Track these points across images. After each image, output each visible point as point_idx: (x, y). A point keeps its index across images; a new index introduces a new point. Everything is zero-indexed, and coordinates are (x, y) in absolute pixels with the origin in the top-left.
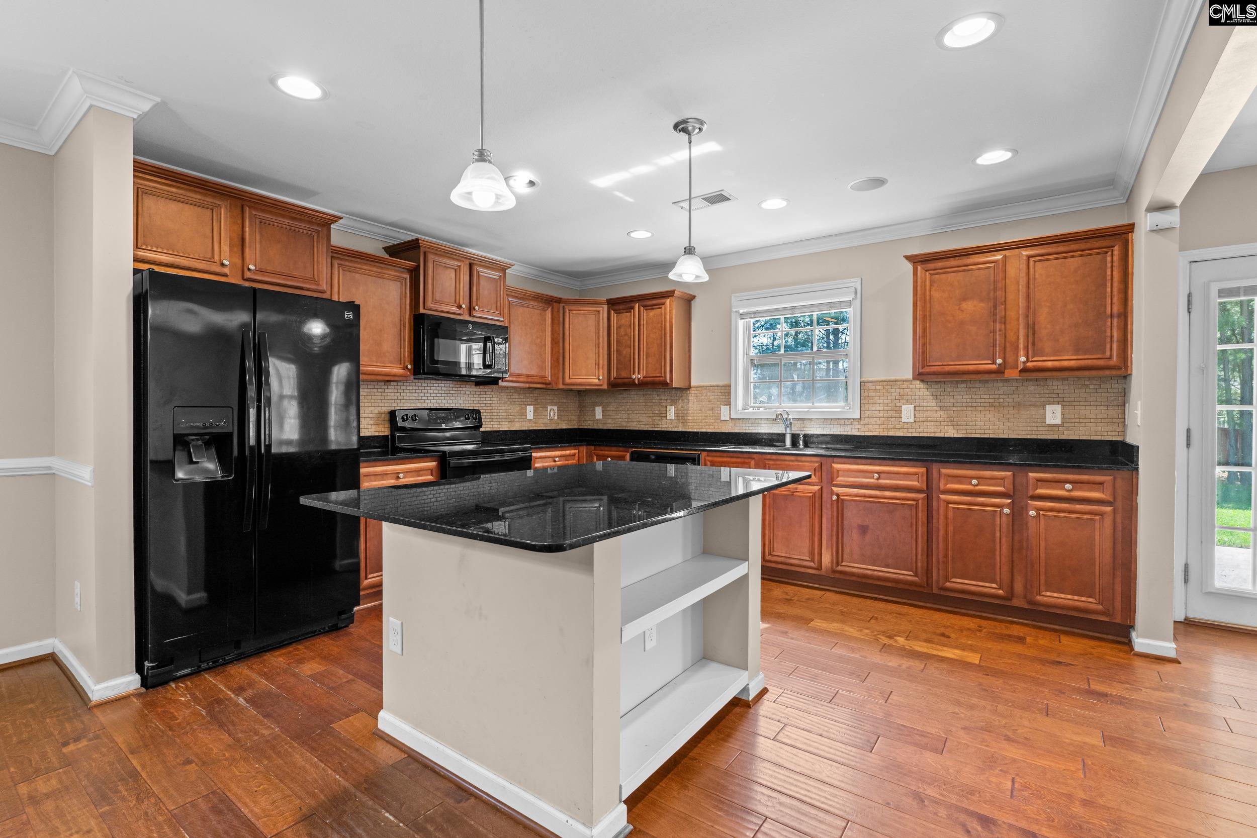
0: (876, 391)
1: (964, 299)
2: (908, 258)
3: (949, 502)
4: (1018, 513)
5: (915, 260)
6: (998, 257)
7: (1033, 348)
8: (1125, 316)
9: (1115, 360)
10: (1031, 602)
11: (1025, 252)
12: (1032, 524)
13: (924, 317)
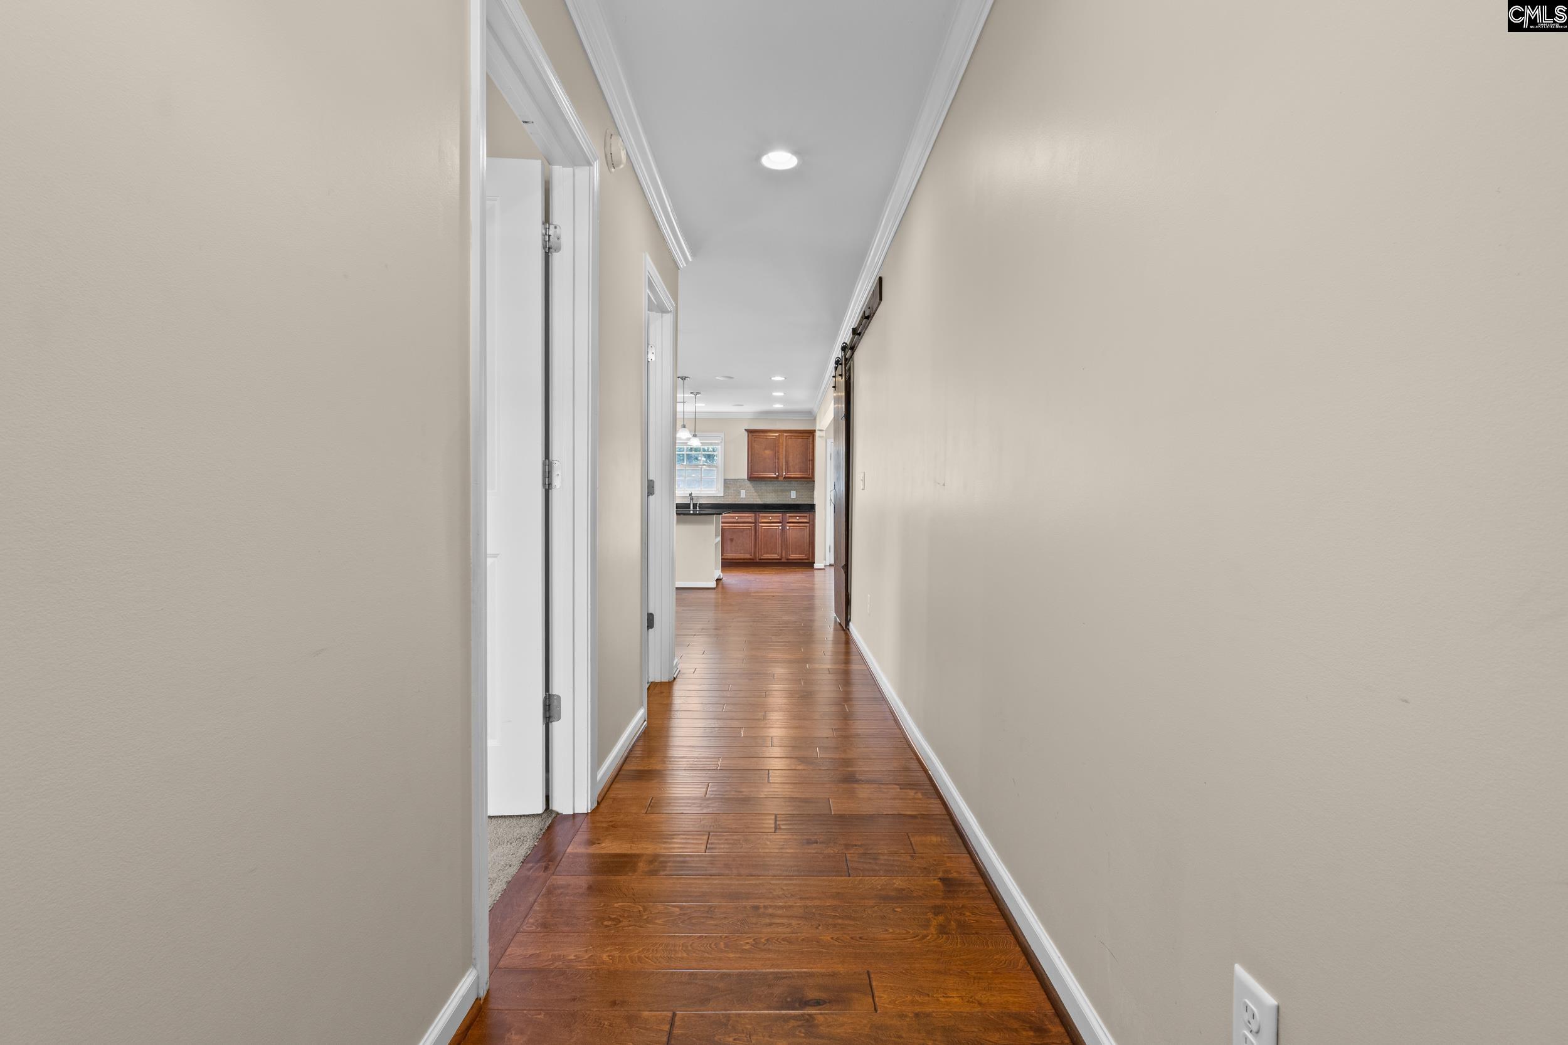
0: (730, 484)
1: (766, 449)
2: (746, 430)
3: (762, 526)
4: (783, 529)
5: (749, 431)
6: (777, 434)
7: (788, 470)
8: (813, 460)
9: (810, 476)
10: (787, 559)
11: (785, 434)
12: (788, 531)
13: (752, 455)
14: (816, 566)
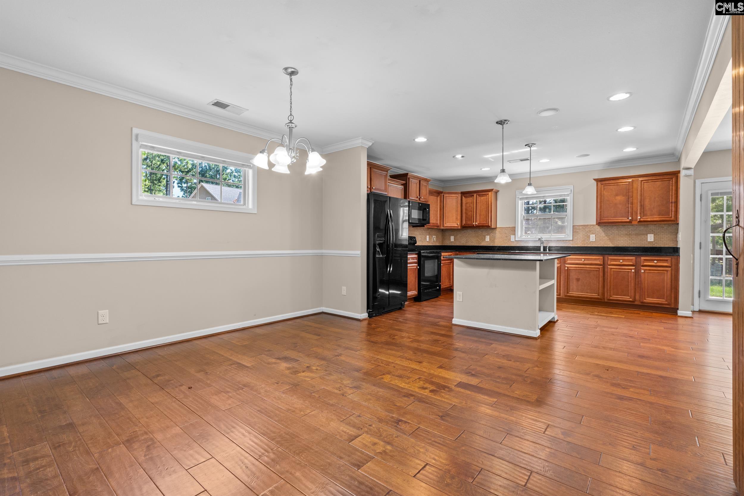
0: (579, 229)
1: (617, 195)
2: (594, 179)
3: (611, 269)
4: (637, 272)
5: (598, 181)
6: (630, 180)
7: (643, 213)
8: (676, 203)
9: (673, 218)
10: (642, 302)
11: (640, 179)
12: (642, 275)
13: (601, 202)
14: (680, 313)
